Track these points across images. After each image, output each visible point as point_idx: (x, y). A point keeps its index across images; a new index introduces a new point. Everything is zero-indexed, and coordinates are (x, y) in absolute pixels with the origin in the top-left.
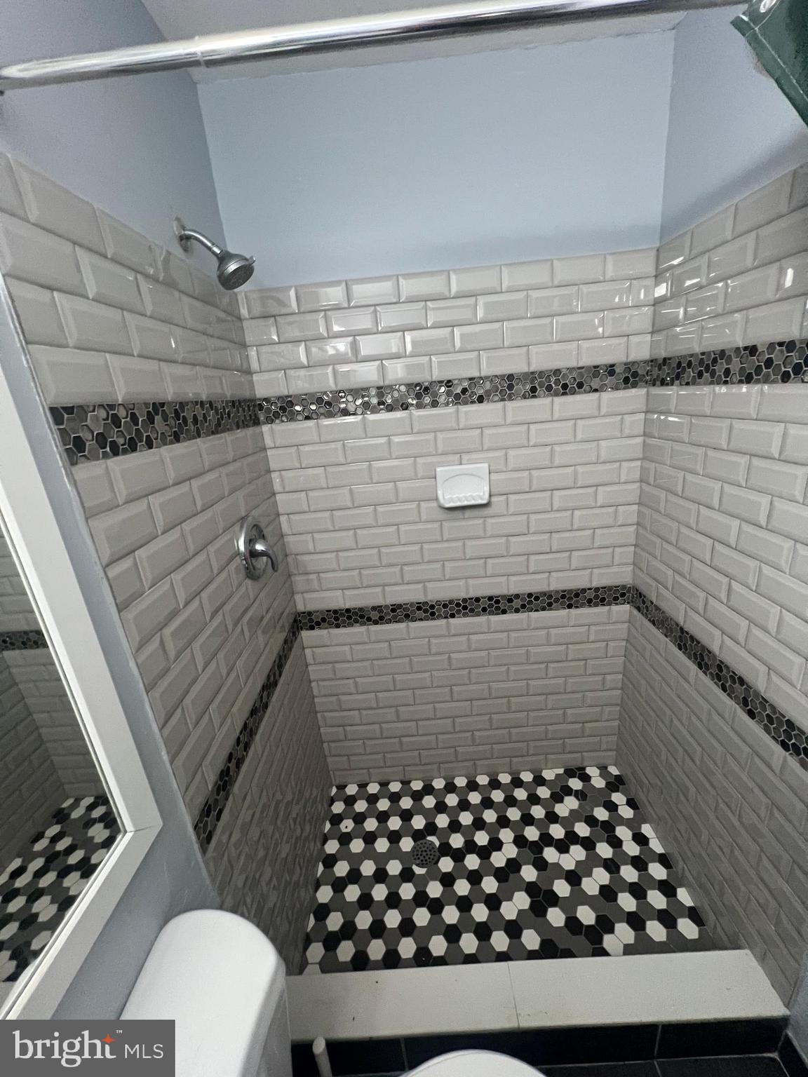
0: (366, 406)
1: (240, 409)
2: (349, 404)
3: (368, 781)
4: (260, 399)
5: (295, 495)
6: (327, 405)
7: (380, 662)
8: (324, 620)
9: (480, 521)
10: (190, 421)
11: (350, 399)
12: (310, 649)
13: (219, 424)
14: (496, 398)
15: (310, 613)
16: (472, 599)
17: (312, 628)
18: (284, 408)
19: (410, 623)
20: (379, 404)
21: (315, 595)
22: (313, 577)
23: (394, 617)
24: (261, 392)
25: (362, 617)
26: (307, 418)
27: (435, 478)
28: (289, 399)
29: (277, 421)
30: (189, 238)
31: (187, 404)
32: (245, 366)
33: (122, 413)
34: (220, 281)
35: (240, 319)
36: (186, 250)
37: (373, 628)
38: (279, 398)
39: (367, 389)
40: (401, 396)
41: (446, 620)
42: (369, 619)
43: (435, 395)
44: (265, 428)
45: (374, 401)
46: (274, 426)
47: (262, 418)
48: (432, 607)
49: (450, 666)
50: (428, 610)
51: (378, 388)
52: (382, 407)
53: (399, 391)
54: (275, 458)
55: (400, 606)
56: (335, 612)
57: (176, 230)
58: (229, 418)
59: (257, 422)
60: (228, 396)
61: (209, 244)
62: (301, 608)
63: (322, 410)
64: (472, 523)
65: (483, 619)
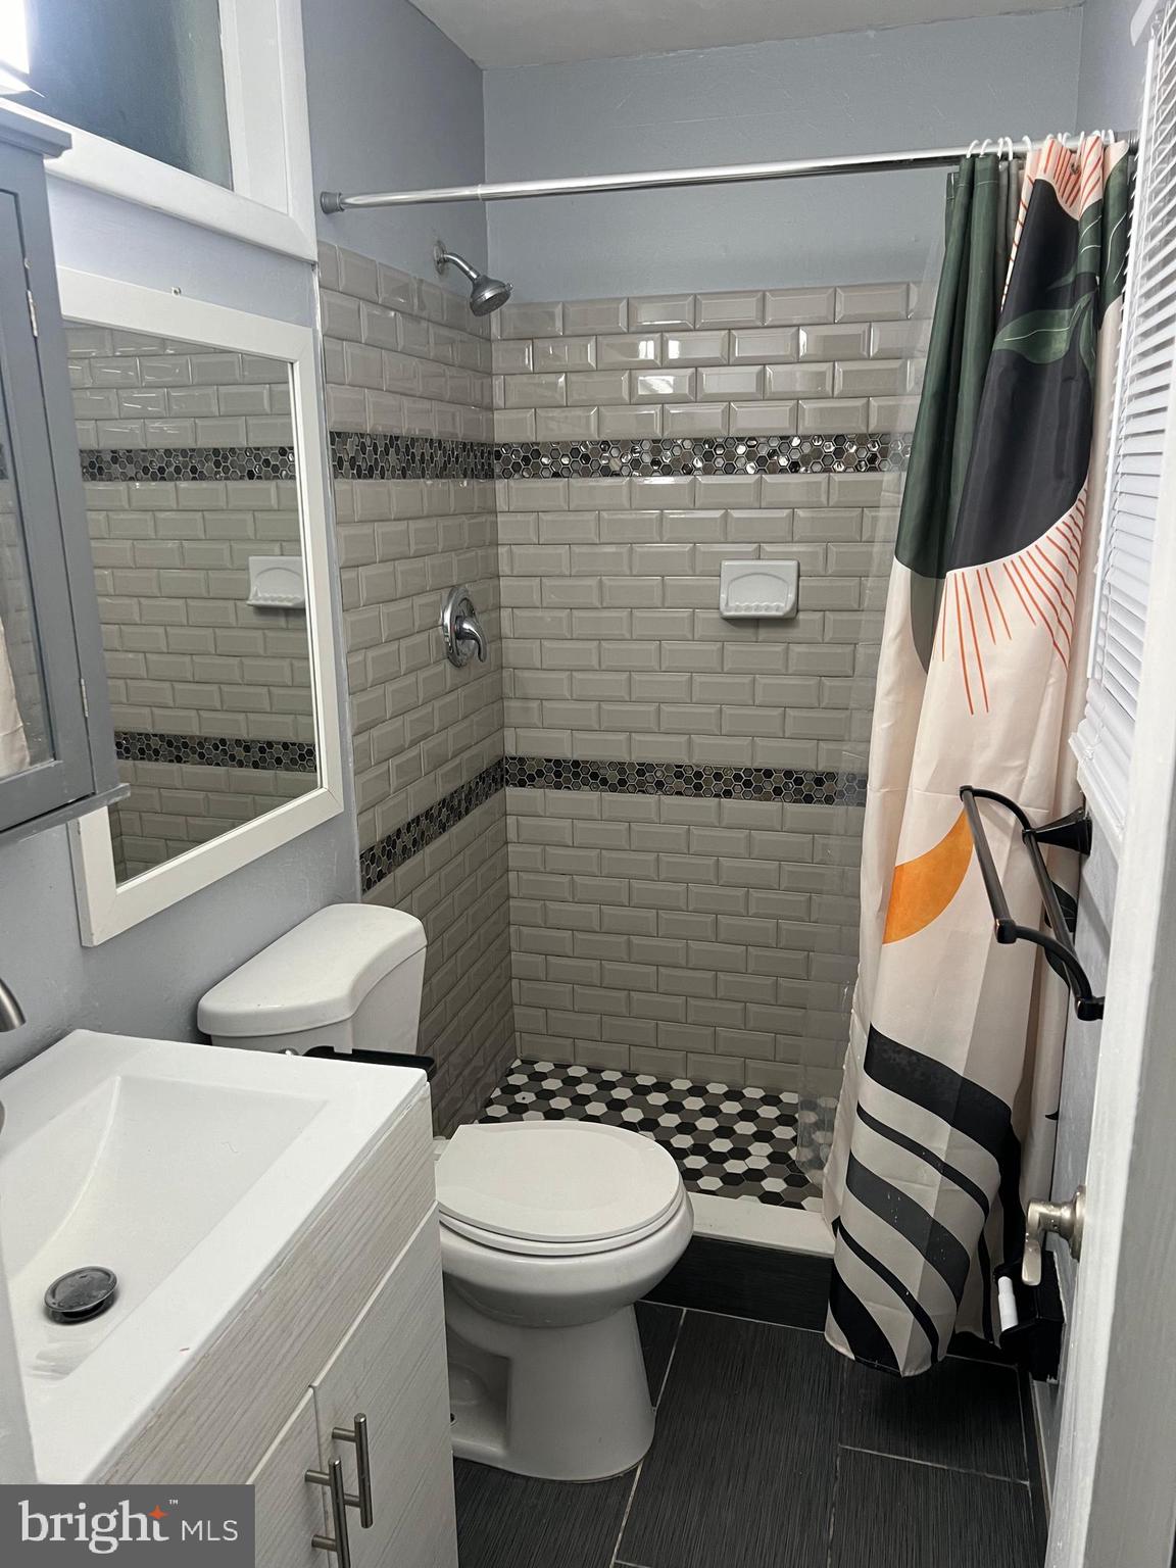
0: (636, 464)
1: (472, 454)
2: (612, 461)
3: (572, 1061)
4: (498, 445)
5: (525, 582)
6: (586, 459)
7: (614, 855)
8: (540, 773)
9: (779, 648)
10: (418, 458)
11: (615, 452)
12: (515, 817)
13: (445, 468)
14: (817, 468)
15: (522, 760)
16: (760, 770)
17: (522, 784)
18: (528, 459)
19: (663, 797)
20: (654, 462)
21: (533, 733)
22: (535, 705)
23: (641, 784)
24: (502, 435)
25: (594, 776)
26: (556, 475)
27: (720, 576)
28: (536, 448)
29: (516, 476)
30: (446, 261)
31: (418, 440)
32: (487, 401)
33: (368, 441)
34: (471, 307)
35: (489, 340)
36: (441, 272)
37: (609, 796)
38: (522, 445)
39: (640, 442)
40: (683, 454)
41: (717, 799)
42: (604, 782)
43: (730, 456)
44: (500, 485)
45: (647, 459)
46: (512, 482)
47: (497, 470)
48: (698, 775)
49: (718, 877)
50: (693, 780)
51: (654, 441)
52: (656, 468)
53: (681, 447)
54: (507, 527)
55: (651, 767)
56: (558, 762)
57: (436, 253)
58: (457, 462)
59: (489, 475)
60: (460, 436)
61: (467, 269)
62: (510, 751)
63: (575, 466)
64: (766, 649)
65: (773, 806)
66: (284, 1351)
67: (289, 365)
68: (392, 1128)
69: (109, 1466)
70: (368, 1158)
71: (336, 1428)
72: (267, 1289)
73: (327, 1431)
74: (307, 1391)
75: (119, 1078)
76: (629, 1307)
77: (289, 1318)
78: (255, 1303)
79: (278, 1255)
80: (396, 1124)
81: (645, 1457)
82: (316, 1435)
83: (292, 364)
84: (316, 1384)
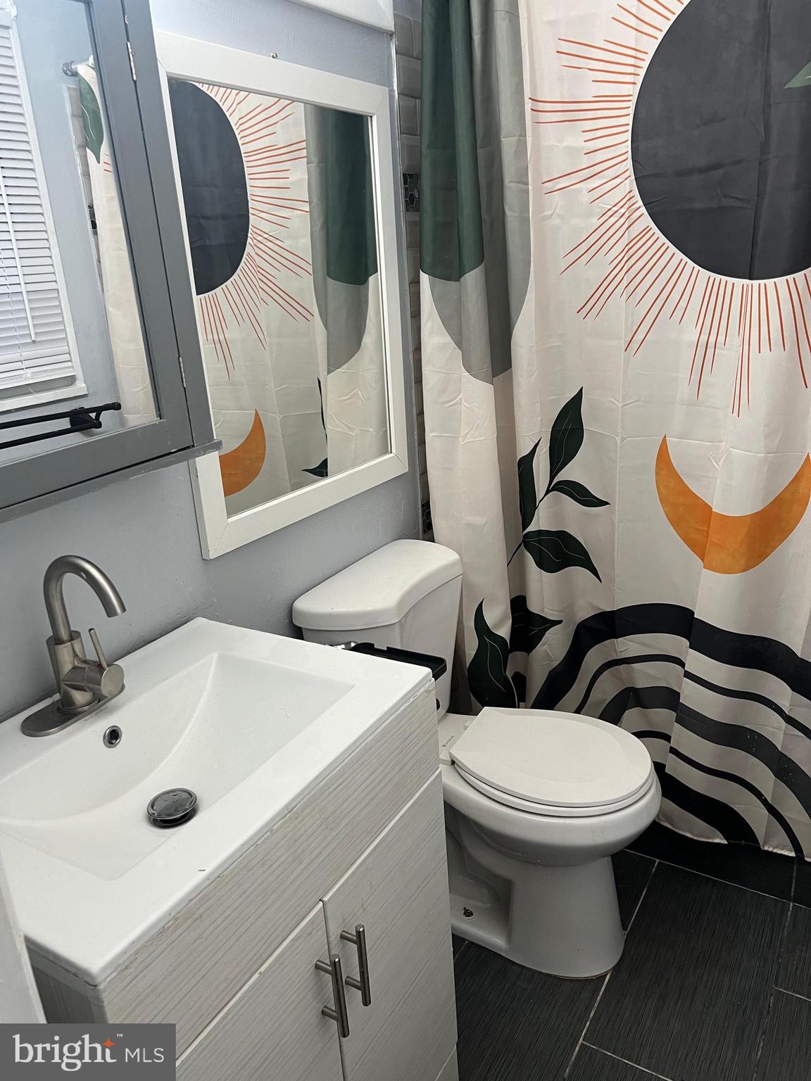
66: (295, 874)
67: (369, 118)
68: (399, 712)
69: (128, 955)
70: (376, 733)
71: (343, 931)
72: (278, 829)
73: (335, 932)
74: (317, 903)
75: (216, 654)
76: (606, 859)
77: (299, 850)
78: (267, 839)
79: (290, 803)
80: (402, 709)
81: (614, 968)
82: (325, 936)
83: (371, 117)
84: (325, 899)
